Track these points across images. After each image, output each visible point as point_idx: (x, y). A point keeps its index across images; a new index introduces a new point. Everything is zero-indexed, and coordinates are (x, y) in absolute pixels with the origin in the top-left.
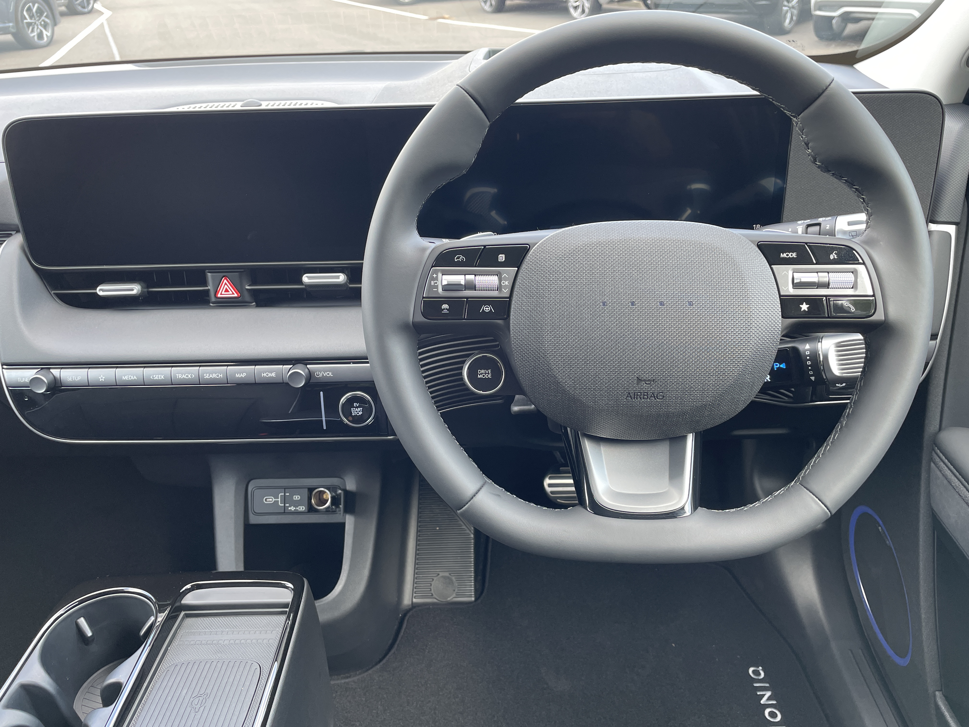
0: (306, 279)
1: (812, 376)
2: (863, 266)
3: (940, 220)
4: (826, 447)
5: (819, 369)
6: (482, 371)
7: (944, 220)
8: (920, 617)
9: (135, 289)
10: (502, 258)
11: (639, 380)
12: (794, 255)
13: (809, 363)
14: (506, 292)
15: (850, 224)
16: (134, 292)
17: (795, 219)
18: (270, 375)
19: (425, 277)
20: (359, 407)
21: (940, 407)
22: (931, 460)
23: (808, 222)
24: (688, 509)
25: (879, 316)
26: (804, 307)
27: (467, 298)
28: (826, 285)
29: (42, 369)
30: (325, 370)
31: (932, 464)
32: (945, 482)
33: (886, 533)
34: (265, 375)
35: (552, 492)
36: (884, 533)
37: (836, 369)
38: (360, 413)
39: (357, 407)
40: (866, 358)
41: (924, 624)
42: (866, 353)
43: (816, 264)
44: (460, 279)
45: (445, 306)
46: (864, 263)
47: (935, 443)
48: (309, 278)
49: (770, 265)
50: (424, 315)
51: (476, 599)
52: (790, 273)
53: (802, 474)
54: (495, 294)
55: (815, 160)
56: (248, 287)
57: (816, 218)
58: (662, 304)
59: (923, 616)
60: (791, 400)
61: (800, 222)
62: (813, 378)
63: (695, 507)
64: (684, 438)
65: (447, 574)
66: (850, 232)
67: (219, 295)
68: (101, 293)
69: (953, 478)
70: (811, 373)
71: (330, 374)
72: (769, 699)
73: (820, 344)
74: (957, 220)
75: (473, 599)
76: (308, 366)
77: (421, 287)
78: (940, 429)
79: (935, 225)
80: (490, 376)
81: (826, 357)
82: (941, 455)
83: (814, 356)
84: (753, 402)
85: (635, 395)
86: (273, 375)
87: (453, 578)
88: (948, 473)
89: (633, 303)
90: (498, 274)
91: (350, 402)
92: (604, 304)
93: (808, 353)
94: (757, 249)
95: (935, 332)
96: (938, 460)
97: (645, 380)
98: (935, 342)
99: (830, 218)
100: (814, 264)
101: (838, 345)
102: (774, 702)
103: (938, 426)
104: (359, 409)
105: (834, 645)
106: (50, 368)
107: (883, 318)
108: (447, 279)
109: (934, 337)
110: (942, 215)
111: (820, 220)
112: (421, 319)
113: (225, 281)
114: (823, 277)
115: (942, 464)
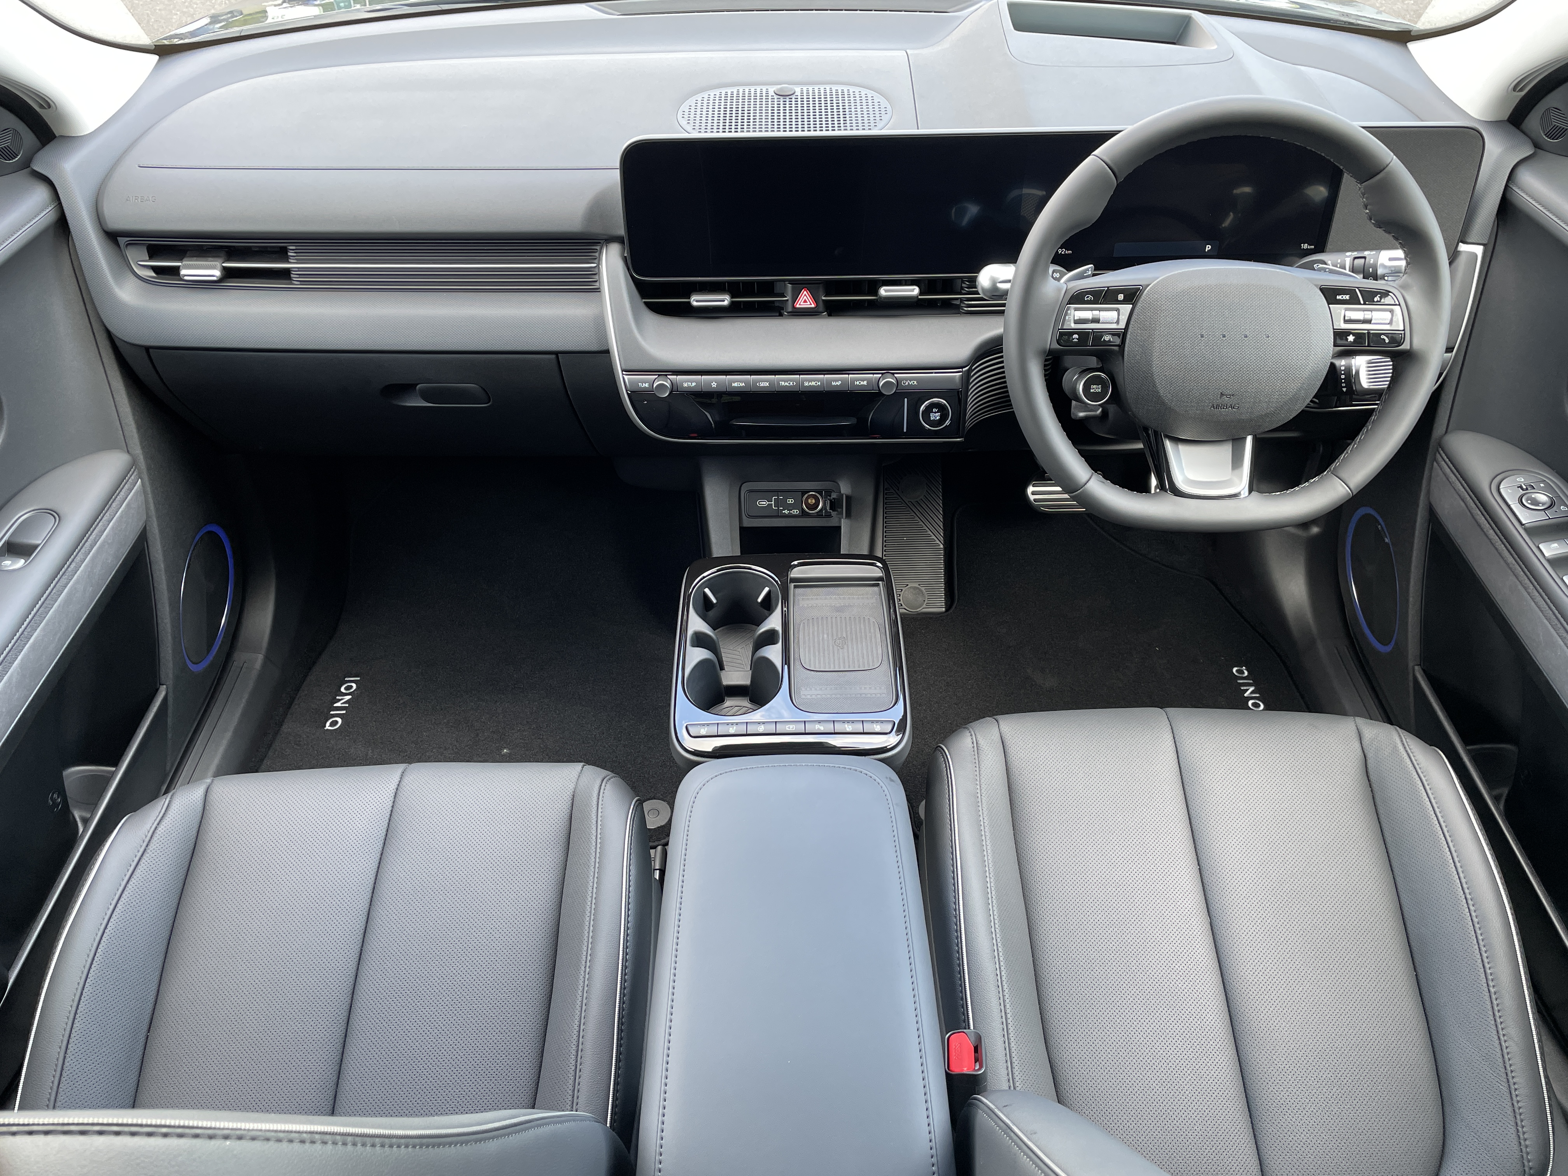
0: (884, 291)
1: (1344, 387)
2: (1399, 307)
3: (1470, 241)
4: (1354, 446)
5: (1350, 381)
6: (1095, 386)
7: (1473, 241)
8: (1407, 601)
9: (725, 300)
10: (1121, 297)
11: (1222, 394)
12: (1347, 297)
13: (1343, 377)
14: (1122, 325)
15: (1390, 259)
16: (726, 303)
17: (1343, 250)
18: (862, 383)
19: (1061, 314)
20: (938, 412)
21: (1448, 413)
22: (1435, 460)
23: (1355, 254)
24: (1245, 492)
25: (1406, 346)
26: (1351, 338)
27: (1092, 329)
28: (1369, 321)
29: (659, 375)
30: (911, 379)
31: (1435, 464)
32: (1444, 479)
33: (1386, 531)
34: (858, 383)
35: (1035, 500)
36: (1383, 530)
37: (1365, 382)
38: (938, 418)
39: (936, 413)
40: (1391, 377)
41: (1410, 606)
42: (1392, 373)
43: (1365, 304)
44: (1088, 315)
45: (1076, 336)
46: (1399, 305)
47: (1440, 445)
48: (886, 291)
49: (1329, 304)
50: (1058, 342)
51: (947, 610)
52: (1343, 312)
53: (1333, 466)
54: (1114, 326)
55: (1371, 219)
56: (824, 298)
57: (1362, 250)
58: (1246, 336)
59: (1411, 599)
60: (1316, 406)
61: (1348, 254)
62: (1344, 389)
63: (1251, 490)
64: (1245, 438)
65: (916, 585)
66: (1390, 267)
67: (798, 306)
68: (695, 304)
69: (1452, 475)
70: (1344, 385)
71: (915, 382)
72: (1252, 693)
73: (1353, 360)
74: (1485, 242)
75: (944, 609)
76: (896, 375)
77: (1057, 321)
78: (1446, 432)
79: (1465, 245)
80: (1100, 390)
81: (1357, 372)
82: (1443, 455)
83: (1348, 370)
84: (1303, 411)
85: (1218, 406)
86: (865, 383)
87: (923, 589)
88: (1448, 470)
89: (1224, 336)
90: (1118, 310)
91: (932, 405)
92: (1202, 336)
93: (1343, 368)
94: (1320, 293)
95: (1451, 345)
96: (1440, 459)
97: (1226, 395)
98: (1450, 354)
99: (1374, 252)
100: (1360, 304)
101: (1370, 362)
102: (1257, 695)
103: (1445, 430)
104: (937, 414)
105: (1320, 645)
106: (666, 375)
107: (1409, 348)
108: (1080, 315)
109: (1449, 350)
110: (1474, 235)
111: (1366, 253)
112: (1056, 346)
113: (805, 292)
114: (1368, 315)
115: (1443, 462)
